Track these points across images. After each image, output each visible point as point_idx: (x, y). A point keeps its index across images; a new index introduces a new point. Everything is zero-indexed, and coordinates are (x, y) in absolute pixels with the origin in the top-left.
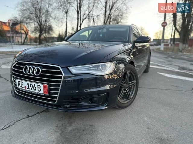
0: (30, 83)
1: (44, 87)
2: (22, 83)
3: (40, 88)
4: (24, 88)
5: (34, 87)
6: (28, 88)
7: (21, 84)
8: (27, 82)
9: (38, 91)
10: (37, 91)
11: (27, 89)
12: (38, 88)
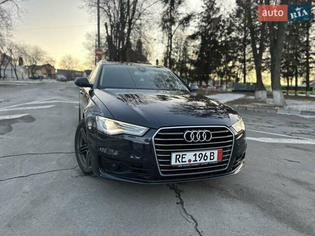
0: (198, 153)
1: (218, 153)
2: (183, 156)
3: (213, 156)
4: (187, 163)
5: (205, 156)
6: (194, 161)
7: (182, 158)
8: (194, 153)
9: (211, 159)
10: (208, 160)
11: (192, 162)
12: (211, 156)
